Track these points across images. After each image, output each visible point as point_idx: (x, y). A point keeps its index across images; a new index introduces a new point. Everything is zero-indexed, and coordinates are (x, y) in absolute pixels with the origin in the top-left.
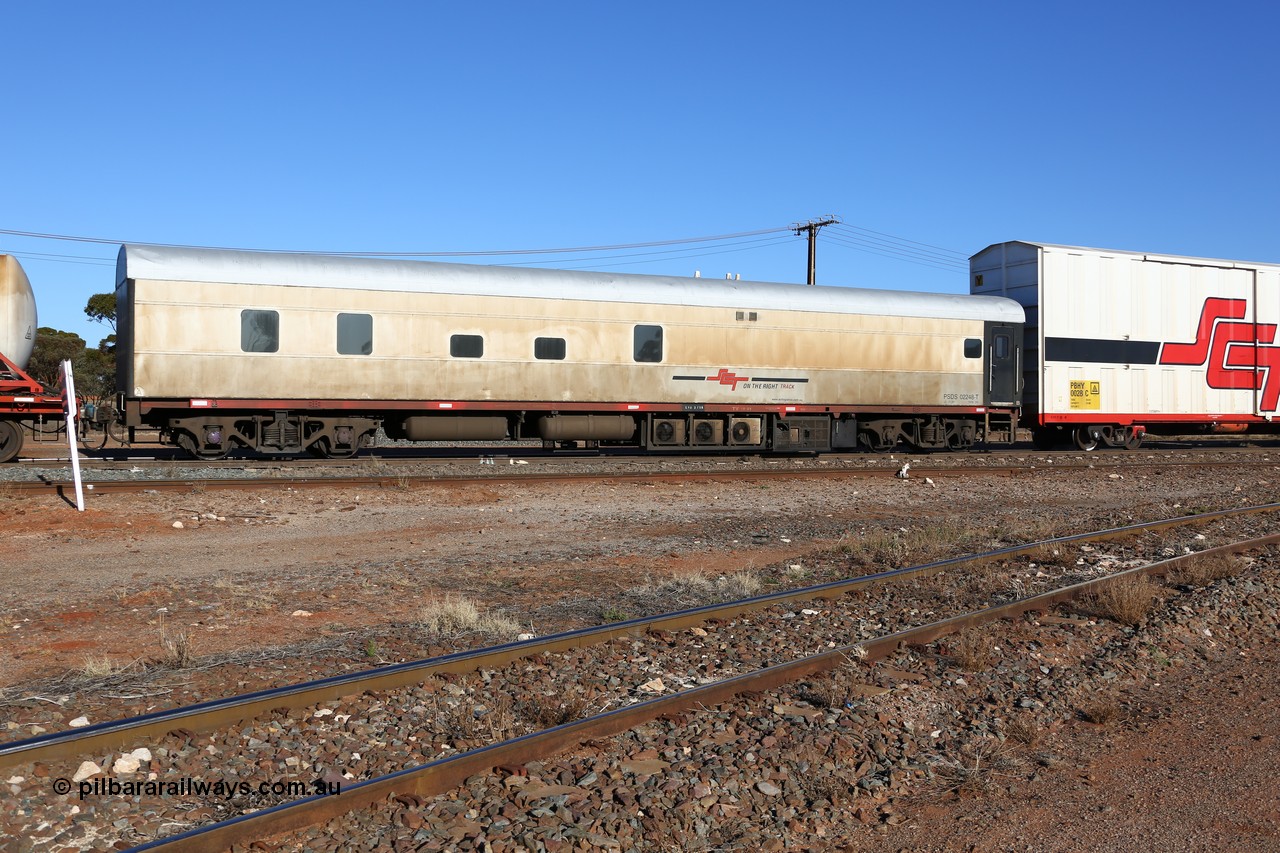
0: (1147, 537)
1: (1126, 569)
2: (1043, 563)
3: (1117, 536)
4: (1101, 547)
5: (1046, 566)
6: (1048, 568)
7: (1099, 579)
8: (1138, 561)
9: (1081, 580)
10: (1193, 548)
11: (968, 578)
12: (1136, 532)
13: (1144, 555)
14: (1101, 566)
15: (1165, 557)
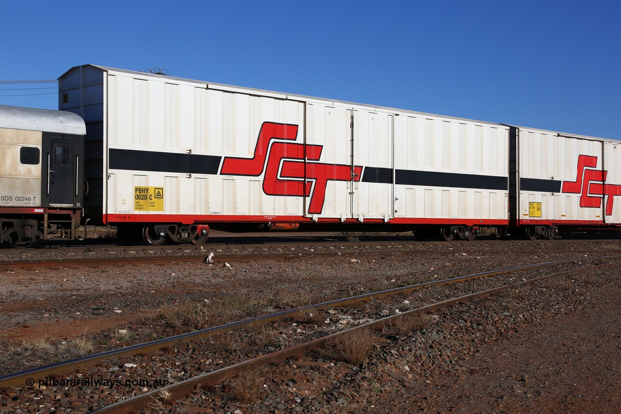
0: (372, 303)
1: (357, 325)
2: (302, 323)
3: (352, 302)
4: (342, 310)
5: (304, 325)
6: (305, 326)
7: (338, 333)
8: (365, 320)
9: (327, 334)
10: (401, 310)
11: (249, 335)
12: (365, 299)
13: (369, 315)
14: (341, 324)
15: (383, 316)
